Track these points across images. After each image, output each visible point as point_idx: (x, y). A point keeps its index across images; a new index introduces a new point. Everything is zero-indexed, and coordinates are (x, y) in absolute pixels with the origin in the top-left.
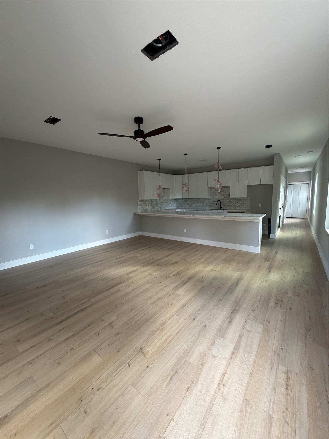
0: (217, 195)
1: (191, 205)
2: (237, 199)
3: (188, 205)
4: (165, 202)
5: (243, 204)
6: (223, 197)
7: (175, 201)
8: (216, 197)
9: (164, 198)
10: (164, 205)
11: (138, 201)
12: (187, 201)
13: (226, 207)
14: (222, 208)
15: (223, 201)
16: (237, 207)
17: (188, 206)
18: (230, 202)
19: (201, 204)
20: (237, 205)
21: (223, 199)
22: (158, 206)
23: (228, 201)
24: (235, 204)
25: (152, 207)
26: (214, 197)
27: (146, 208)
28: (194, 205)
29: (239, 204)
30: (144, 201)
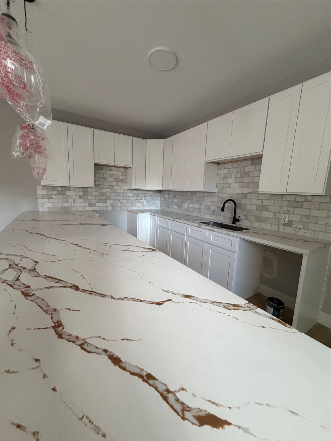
0: (232, 186)
1: (181, 206)
2: (289, 198)
3: (177, 205)
4: (131, 195)
5: (307, 217)
6: (246, 191)
7: (159, 195)
8: (229, 190)
9: (126, 188)
10: (125, 201)
11: (39, 187)
12: (175, 196)
13: (251, 221)
14: (238, 221)
15: (244, 201)
16: (285, 225)
17: (175, 207)
18: (263, 208)
19: (197, 206)
20: (286, 218)
21: (245, 196)
22: (106, 202)
23: (259, 203)
24: (279, 216)
25: (85, 202)
26: (224, 191)
27: (66, 205)
28: (186, 205)
29: (293, 218)
30: (60, 189)
